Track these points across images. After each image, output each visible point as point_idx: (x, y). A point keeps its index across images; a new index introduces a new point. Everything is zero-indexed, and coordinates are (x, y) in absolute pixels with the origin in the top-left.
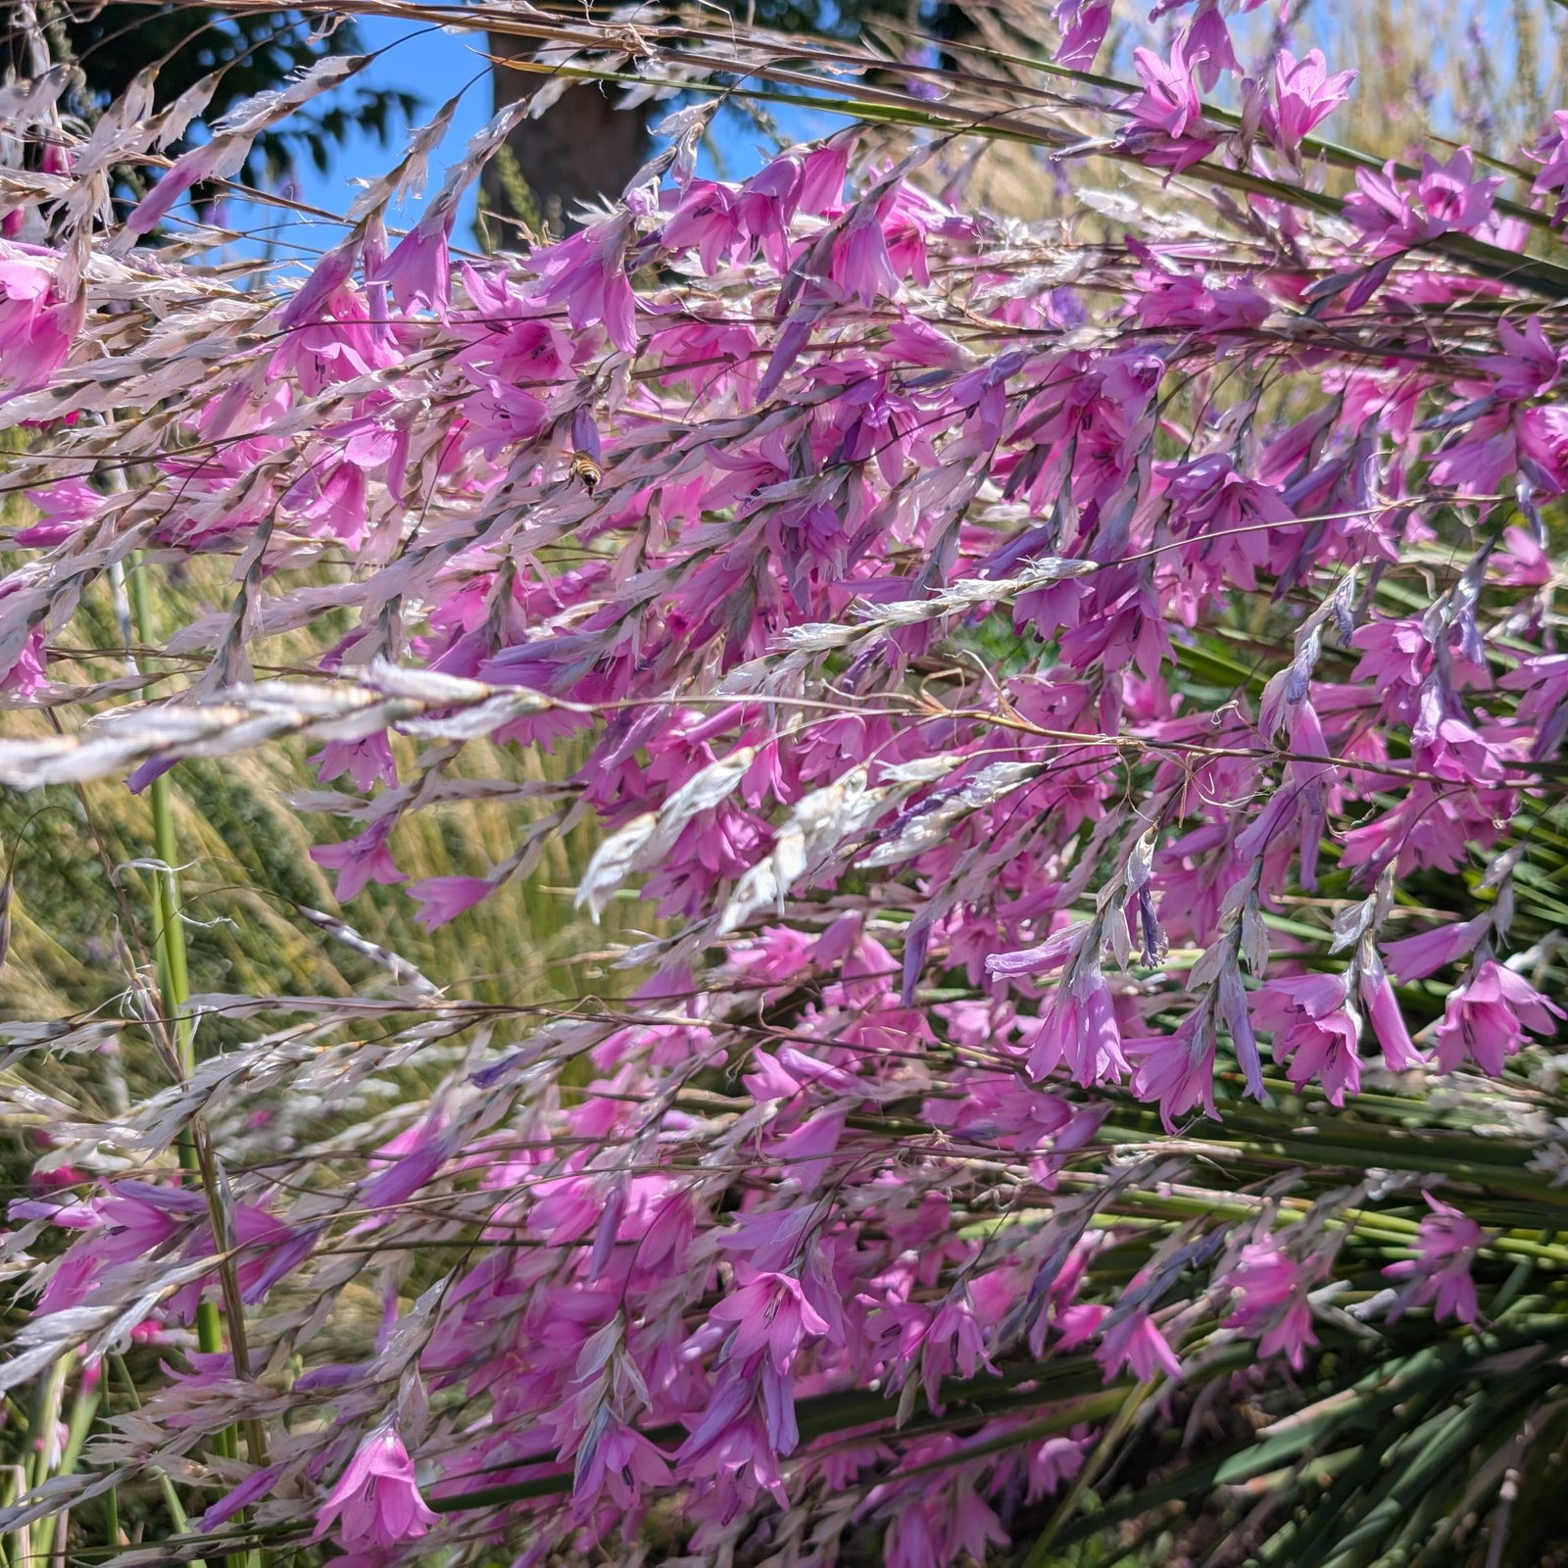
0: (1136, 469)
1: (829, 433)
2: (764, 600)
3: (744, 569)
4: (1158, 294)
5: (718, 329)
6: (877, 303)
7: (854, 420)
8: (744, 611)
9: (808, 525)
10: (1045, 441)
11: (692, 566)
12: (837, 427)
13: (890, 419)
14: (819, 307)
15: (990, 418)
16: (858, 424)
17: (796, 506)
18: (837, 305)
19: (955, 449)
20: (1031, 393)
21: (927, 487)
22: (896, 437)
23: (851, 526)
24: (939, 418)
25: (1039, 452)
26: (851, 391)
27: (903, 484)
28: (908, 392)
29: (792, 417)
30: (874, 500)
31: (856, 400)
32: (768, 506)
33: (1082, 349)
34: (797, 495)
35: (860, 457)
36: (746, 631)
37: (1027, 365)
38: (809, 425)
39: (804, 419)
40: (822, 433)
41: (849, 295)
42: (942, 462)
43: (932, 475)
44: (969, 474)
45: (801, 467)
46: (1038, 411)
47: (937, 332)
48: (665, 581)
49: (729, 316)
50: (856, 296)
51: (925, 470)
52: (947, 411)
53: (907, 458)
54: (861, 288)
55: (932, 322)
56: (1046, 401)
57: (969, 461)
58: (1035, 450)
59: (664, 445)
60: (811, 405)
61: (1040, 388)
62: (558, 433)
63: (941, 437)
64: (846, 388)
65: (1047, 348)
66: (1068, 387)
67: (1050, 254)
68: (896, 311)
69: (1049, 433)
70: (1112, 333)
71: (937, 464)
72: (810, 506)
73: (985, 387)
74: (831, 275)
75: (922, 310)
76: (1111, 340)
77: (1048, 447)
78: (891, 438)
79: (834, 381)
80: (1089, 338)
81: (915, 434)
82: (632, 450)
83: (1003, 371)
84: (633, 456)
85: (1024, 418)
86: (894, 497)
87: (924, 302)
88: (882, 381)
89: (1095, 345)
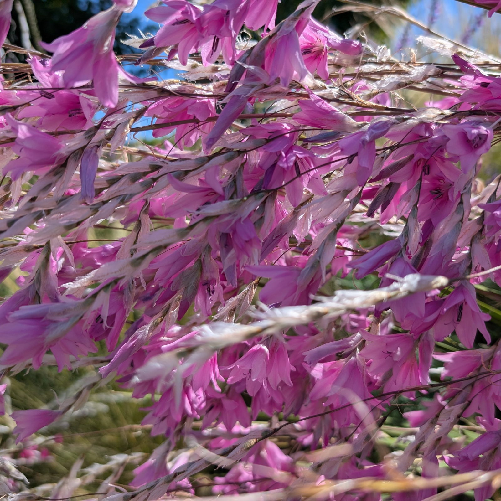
0: (461, 203)
1: (255, 172)
2: (207, 276)
3: (195, 255)
4: (476, 90)
5: (189, 101)
6: (291, 86)
7: (272, 163)
8: (193, 282)
9: (235, 232)
10: (397, 181)
11: (150, 258)
12: (261, 167)
13: (296, 163)
14: (253, 87)
15: (365, 164)
16: (274, 165)
17: (226, 219)
18: (265, 86)
19: (337, 183)
20: (392, 148)
21: (317, 208)
22: (299, 174)
23: (265, 232)
24: (329, 162)
25: (392, 188)
26: (272, 143)
27: (302, 205)
28: (310, 145)
29: (230, 159)
30: (283, 213)
31: (273, 149)
32: (207, 219)
33: (428, 121)
34: (227, 212)
35: (274, 187)
36: (194, 294)
37: (390, 131)
38: (243, 165)
39: (238, 161)
40: (251, 170)
41: (273, 79)
42: (328, 191)
43: (320, 201)
44: (346, 200)
45: (235, 192)
46: (394, 162)
47: (332, 106)
48: (130, 268)
49: (197, 92)
50: (278, 81)
51: (317, 197)
52: (335, 158)
53: (306, 189)
54: (282, 75)
55: (329, 100)
56: (400, 155)
57: (346, 193)
58: (389, 186)
59: (145, 174)
60: (245, 152)
61: (398, 146)
62: (71, 163)
63: (328, 176)
64: (268, 141)
65: (405, 120)
66: (415, 146)
67: (404, 67)
68: (305, 92)
69: (400, 176)
70: (448, 112)
71: (325, 193)
72: (236, 219)
73: (364, 142)
74: (263, 67)
75: (322, 93)
76: (447, 118)
77: (399, 185)
78: (295, 175)
79: (261, 136)
80: (433, 115)
81: (312, 173)
82: (123, 176)
83: (376, 132)
84: (123, 180)
85: (386, 164)
86: (295, 214)
87: (324, 88)
88: (292, 138)
89: (435, 120)
